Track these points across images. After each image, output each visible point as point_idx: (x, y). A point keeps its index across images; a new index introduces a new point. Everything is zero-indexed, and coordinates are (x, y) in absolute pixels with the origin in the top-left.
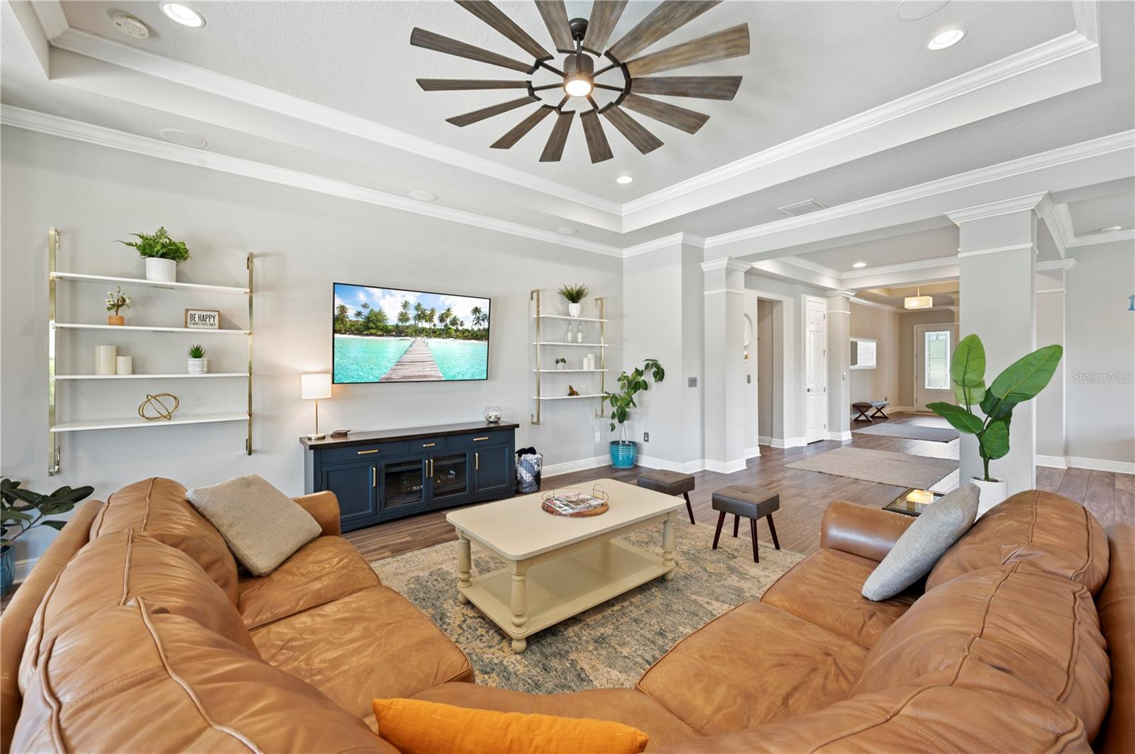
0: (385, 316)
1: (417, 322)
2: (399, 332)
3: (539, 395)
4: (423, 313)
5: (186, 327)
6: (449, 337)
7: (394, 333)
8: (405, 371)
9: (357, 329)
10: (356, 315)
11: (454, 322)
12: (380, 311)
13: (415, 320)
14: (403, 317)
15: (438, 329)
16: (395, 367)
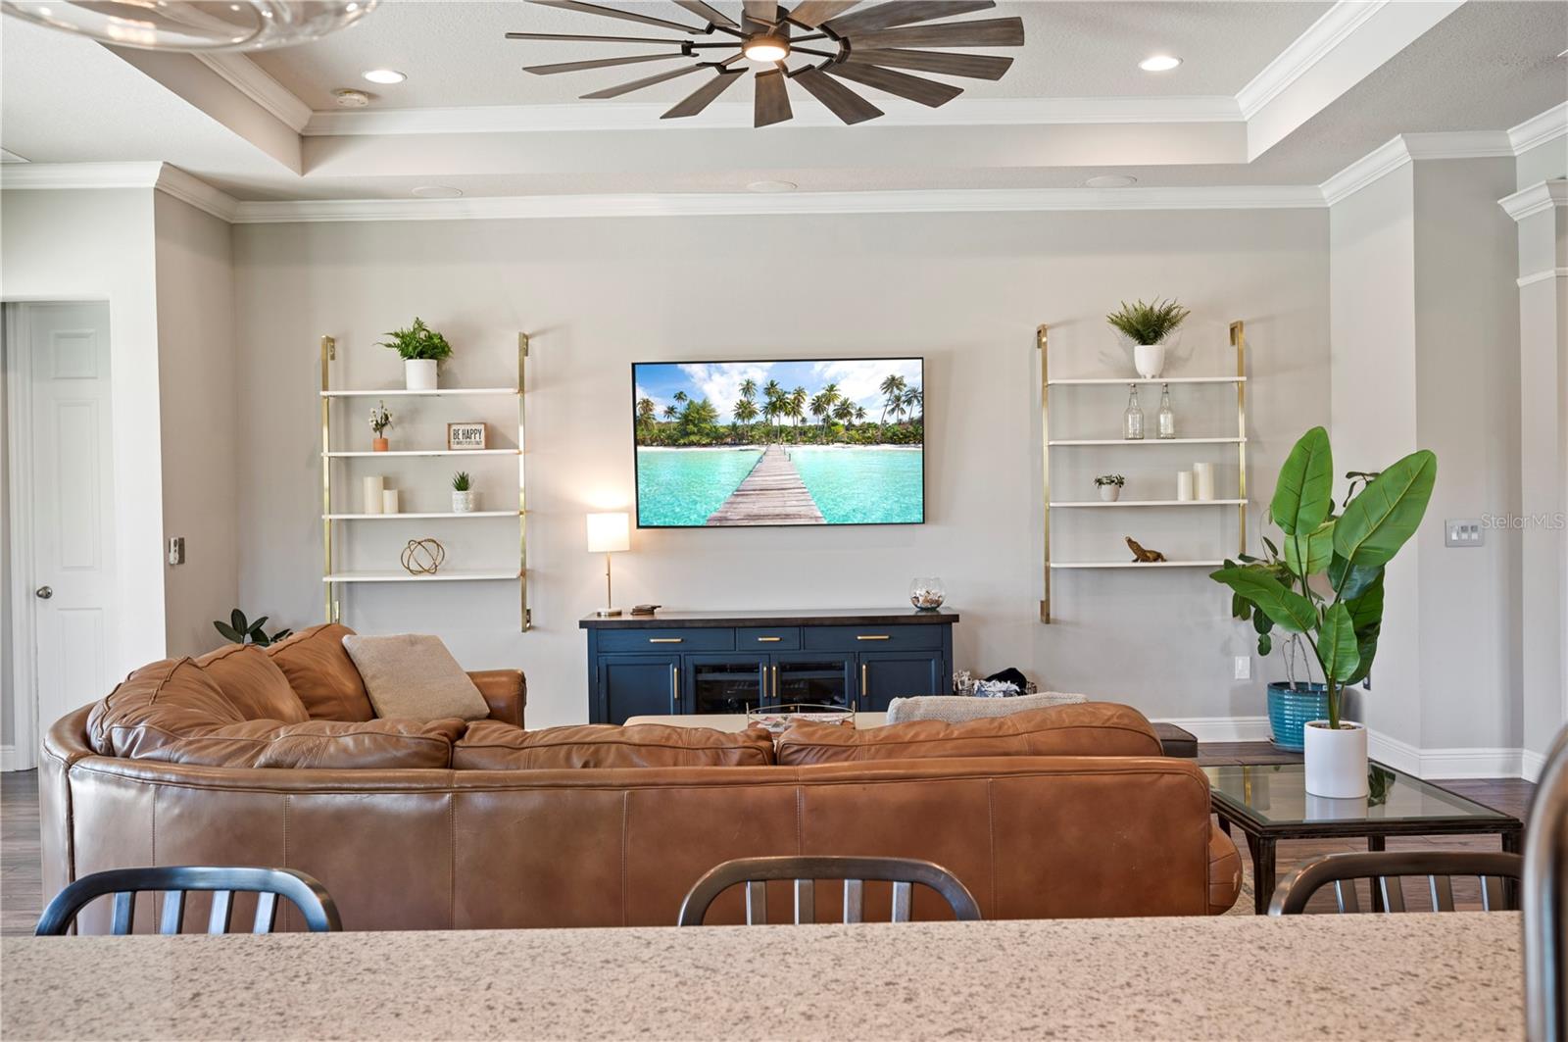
0: (713, 411)
1: (769, 416)
2: (737, 437)
3: (1047, 559)
4: (780, 399)
5: (450, 449)
6: (833, 442)
7: (729, 440)
8: (751, 506)
9: (669, 437)
10: (666, 412)
11: (844, 411)
12: (705, 402)
13: (766, 413)
14: (744, 410)
15: (810, 427)
16: (732, 500)
